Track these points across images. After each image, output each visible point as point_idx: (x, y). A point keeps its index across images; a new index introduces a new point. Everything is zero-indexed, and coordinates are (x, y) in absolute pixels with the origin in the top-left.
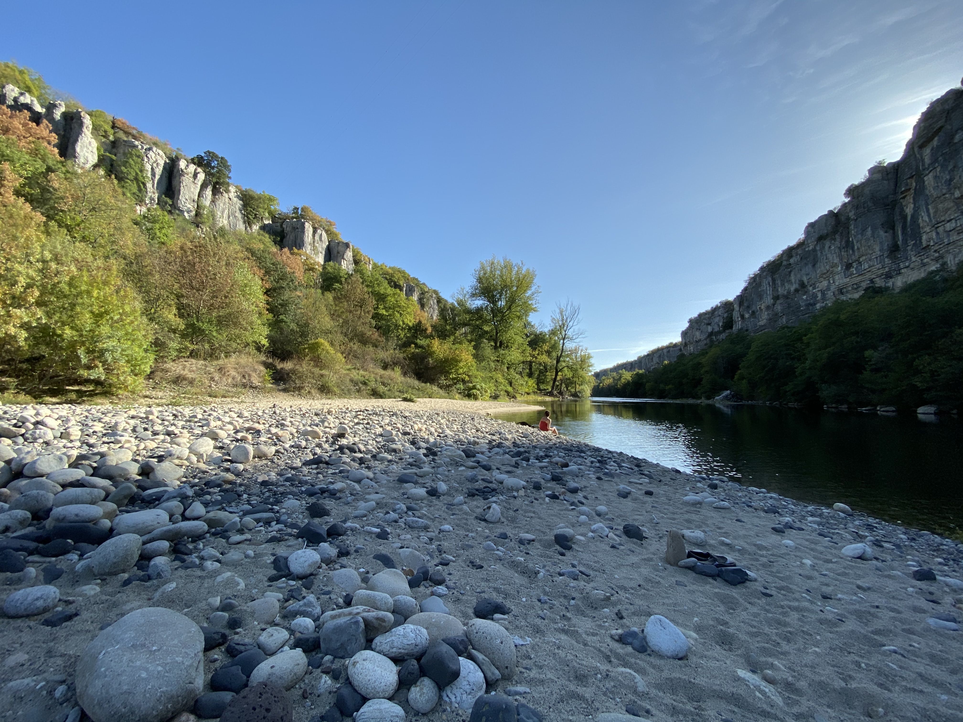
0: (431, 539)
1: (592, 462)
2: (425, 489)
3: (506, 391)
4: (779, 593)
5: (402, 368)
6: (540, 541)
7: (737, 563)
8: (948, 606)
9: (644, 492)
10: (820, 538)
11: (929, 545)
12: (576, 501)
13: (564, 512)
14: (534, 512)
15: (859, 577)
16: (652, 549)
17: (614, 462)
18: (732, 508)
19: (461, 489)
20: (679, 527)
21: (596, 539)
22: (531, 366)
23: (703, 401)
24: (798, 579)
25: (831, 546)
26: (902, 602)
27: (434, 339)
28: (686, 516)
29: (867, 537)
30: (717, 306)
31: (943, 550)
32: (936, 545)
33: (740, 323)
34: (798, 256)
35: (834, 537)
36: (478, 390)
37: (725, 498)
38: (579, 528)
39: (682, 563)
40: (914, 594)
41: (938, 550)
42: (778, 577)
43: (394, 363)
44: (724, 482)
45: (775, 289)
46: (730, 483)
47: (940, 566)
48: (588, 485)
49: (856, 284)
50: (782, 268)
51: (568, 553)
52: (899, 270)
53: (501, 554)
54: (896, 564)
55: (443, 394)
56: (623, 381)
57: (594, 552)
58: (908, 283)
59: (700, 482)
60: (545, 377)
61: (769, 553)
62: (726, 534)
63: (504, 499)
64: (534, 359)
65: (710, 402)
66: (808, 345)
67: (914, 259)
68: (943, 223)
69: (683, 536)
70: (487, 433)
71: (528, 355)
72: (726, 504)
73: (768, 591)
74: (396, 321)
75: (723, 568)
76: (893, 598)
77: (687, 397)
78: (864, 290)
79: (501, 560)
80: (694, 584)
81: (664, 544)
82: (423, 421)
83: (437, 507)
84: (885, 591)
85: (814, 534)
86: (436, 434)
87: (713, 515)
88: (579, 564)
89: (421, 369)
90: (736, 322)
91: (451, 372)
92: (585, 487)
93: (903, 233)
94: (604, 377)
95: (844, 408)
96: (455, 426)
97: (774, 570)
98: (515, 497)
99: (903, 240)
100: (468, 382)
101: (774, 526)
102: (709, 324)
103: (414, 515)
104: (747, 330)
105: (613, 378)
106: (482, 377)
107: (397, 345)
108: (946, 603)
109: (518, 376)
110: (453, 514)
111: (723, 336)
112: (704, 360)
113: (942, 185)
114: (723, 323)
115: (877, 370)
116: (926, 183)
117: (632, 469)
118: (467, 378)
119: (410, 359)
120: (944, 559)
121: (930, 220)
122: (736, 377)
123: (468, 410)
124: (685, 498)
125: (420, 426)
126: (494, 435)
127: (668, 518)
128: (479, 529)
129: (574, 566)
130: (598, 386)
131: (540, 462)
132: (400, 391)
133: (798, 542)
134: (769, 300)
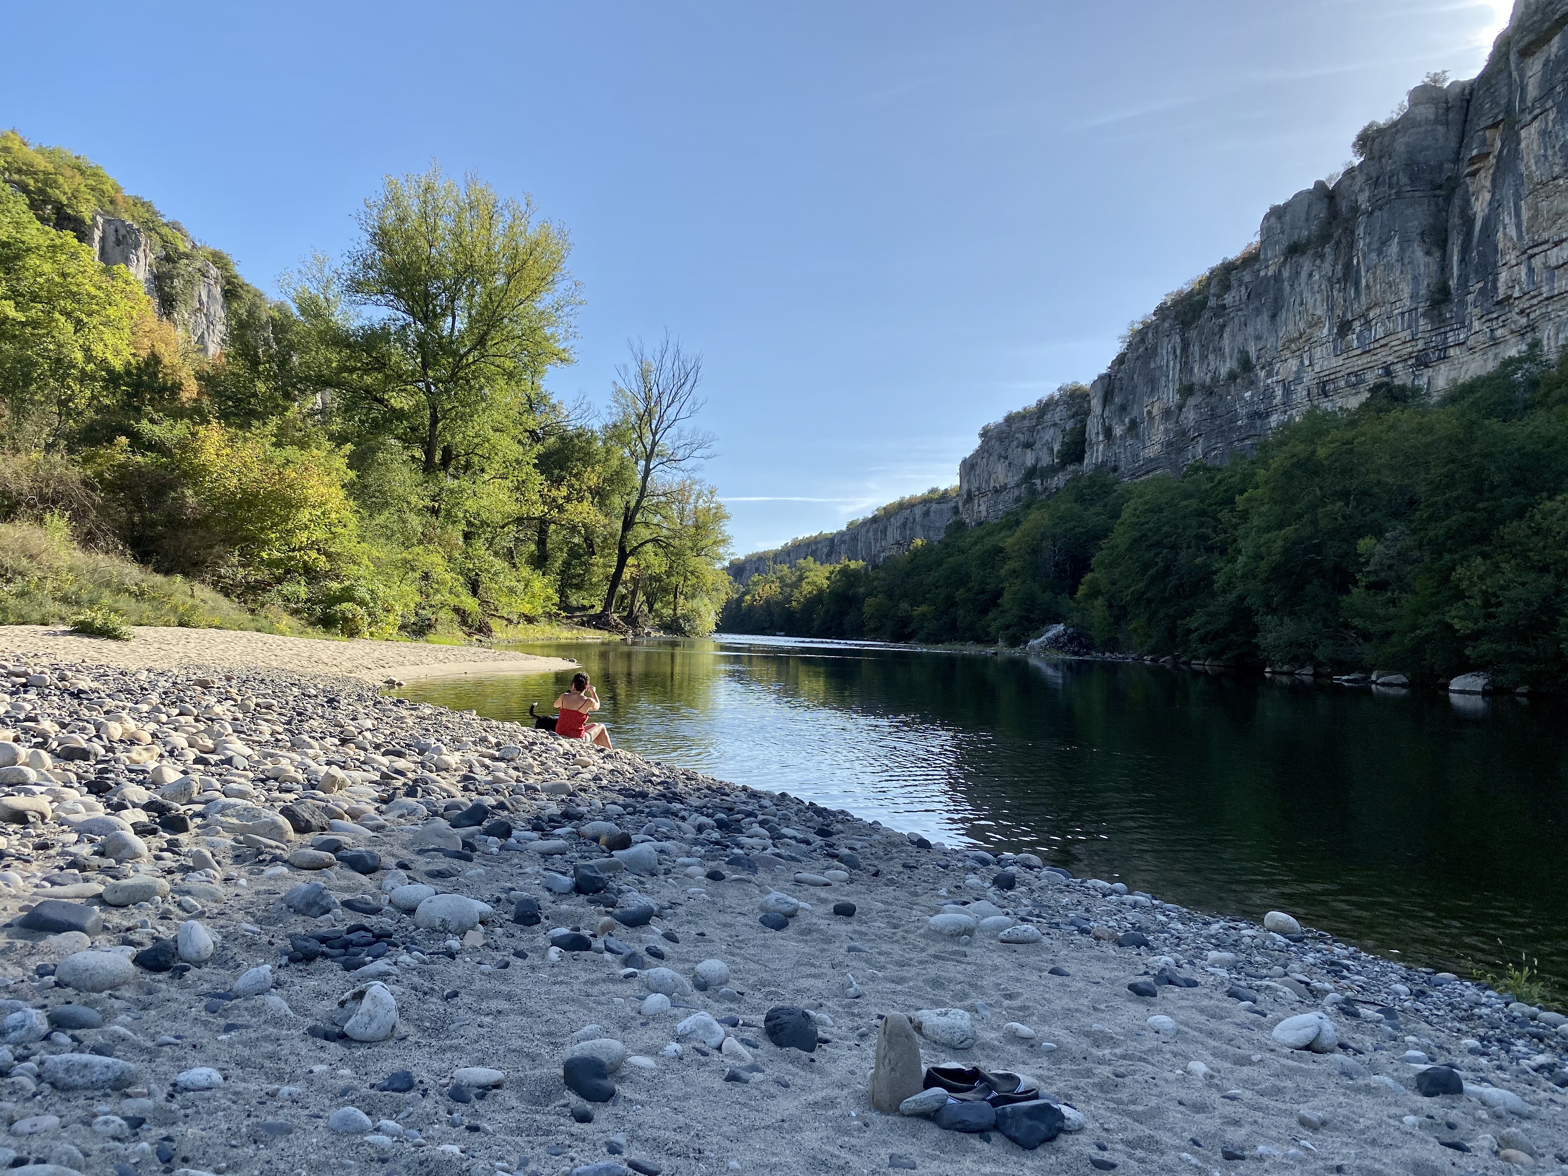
0: (136, 1123)
1: (700, 829)
2: (131, 951)
3: (456, 610)
4: (1130, 1156)
5: (78, 516)
6: (520, 1083)
7: (1045, 1089)
8: (1485, 1155)
9: (831, 907)
10: (1229, 1004)
11: (1453, 1007)
12: (640, 949)
13: (604, 987)
14: (509, 998)
15: (1305, 1095)
16: (838, 1072)
17: (762, 824)
18: (1046, 940)
19: (266, 939)
20: (912, 1001)
21: (687, 1060)
22: (543, 533)
23: (1001, 650)
24: (1175, 1115)
25: (1253, 1022)
26: (1391, 1151)
27: (205, 421)
28: (932, 971)
29: (1327, 992)
30: (1051, 400)
31: (1480, 1017)
32: (1465, 1006)
33: (1101, 448)
34: (1243, 289)
35: (1260, 998)
36: (362, 603)
37: (1030, 914)
38: (641, 1031)
39: (910, 1103)
40: (1417, 1131)
41: (1470, 1018)
42: (1130, 1114)
43: (43, 499)
44: (1031, 868)
45: (1186, 368)
46: (1045, 872)
47: (1471, 1058)
48: (683, 897)
49: (1356, 374)
50: (1206, 314)
51: (602, 1113)
52: (1446, 349)
53: (386, 1140)
54: (1382, 1057)
55: (235, 615)
56: (806, 588)
57: (677, 1098)
58: (1460, 381)
59: (974, 870)
60: (586, 571)
61: (1117, 1051)
62: (1024, 1013)
63: (414, 963)
64: (555, 513)
65: (1016, 652)
66: (1245, 516)
67: (1476, 325)
68: (1545, 247)
69: (919, 1028)
70: (377, 747)
71: (535, 497)
72: (1030, 929)
73: (1106, 1156)
74: (60, 346)
75: (1009, 1107)
76: (1373, 1143)
77: (963, 639)
78: (1370, 390)
79: (384, 1161)
80: (934, 1158)
81: (871, 1052)
82: (145, 708)
83: (174, 1006)
84: (1357, 1127)
85: (1218, 995)
86: (191, 755)
87: (998, 961)
88: (630, 1142)
89: (154, 524)
90: (1091, 445)
91: (266, 542)
92: (673, 905)
93: (1462, 260)
94: (756, 577)
95: (1306, 674)
96: (265, 727)
97: (1124, 1095)
98: (451, 954)
99: (1459, 277)
100: (326, 575)
101: (1134, 979)
102: (1028, 445)
103: (78, 1045)
104: (1115, 469)
105: (781, 579)
106: (376, 562)
107: (57, 434)
108: (1482, 1149)
109: (499, 564)
110: (228, 1028)
111: (1058, 481)
112: (1010, 540)
113: (1555, 154)
114: (1063, 444)
115: (1378, 586)
116: (1523, 145)
117: (808, 843)
118: (323, 563)
119: (110, 487)
120: (1482, 1039)
121: (1520, 237)
122: (1082, 590)
123: (321, 669)
124: (937, 920)
125: (131, 725)
126: (400, 754)
127: (886, 979)
128: (318, 1068)
129: (614, 1149)
130: (740, 600)
131: (545, 836)
132: (65, 600)
133: (1182, 1015)
134: (1170, 396)
